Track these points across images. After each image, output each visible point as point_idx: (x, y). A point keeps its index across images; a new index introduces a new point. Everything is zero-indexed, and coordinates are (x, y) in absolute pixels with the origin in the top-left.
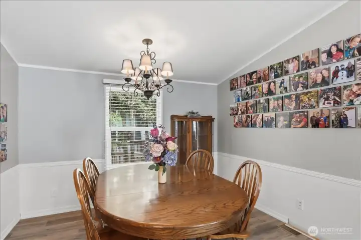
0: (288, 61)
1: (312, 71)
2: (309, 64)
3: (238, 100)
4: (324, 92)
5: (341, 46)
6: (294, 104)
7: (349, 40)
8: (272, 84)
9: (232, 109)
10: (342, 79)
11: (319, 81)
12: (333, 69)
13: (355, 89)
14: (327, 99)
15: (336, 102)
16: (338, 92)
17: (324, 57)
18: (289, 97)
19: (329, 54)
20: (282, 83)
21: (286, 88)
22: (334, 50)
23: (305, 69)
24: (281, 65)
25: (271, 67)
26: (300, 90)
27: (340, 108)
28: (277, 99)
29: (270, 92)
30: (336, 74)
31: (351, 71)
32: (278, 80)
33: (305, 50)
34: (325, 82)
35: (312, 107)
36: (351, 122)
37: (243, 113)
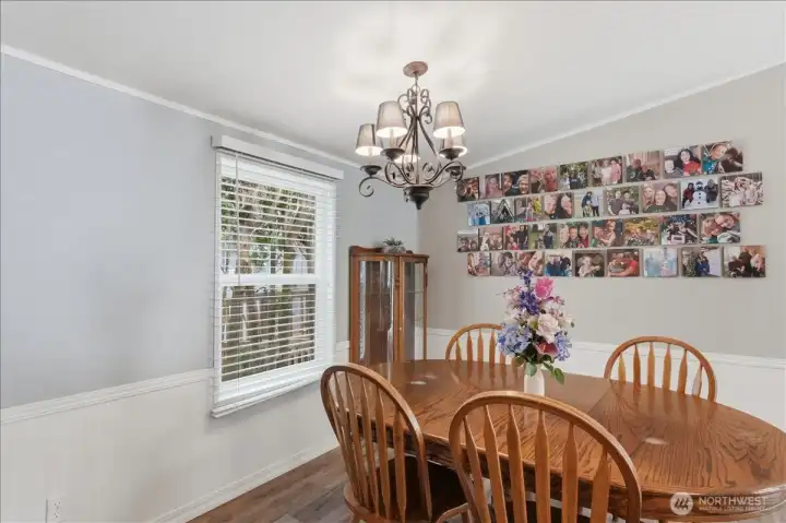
0: (600, 163)
1: (647, 184)
2: (641, 173)
3: (482, 222)
4: (670, 221)
5: (698, 153)
6: (613, 236)
7: (710, 147)
8: (565, 199)
9: (465, 239)
10: (699, 204)
11: (660, 202)
12: (684, 186)
13: (719, 219)
14: (675, 231)
15: (689, 237)
16: (691, 222)
17: (669, 165)
18: (603, 224)
19: (678, 163)
20: (587, 198)
21: (595, 209)
22: (685, 158)
23: (634, 180)
24: (584, 167)
25: (564, 169)
26: (624, 213)
27: (697, 246)
28: (571, 226)
29: (560, 212)
30: (689, 194)
31: (712, 193)
32: (579, 194)
33: (635, 148)
34: (669, 204)
35: (647, 242)
36: (715, 268)
37: (493, 248)
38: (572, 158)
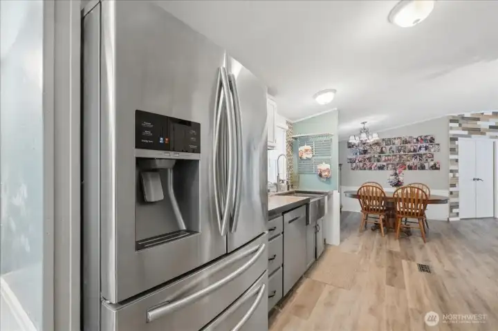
0: (395, 138)
1: (408, 146)
2: (406, 142)
3: (356, 154)
4: (415, 155)
5: (423, 138)
6: (398, 159)
7: (426, 136)
8: (384, 149)
9: (351, 159)
10: (423, 151)
11: (412, 150)
12: (419, 146)
13: (428, 155)
14: (416, 158)
15: (420, 160)
16: (421, 156)
17: (415, 141)
18: (396, 155)
19: (417, 140)
20: (391, 148)
21: (393, 151)
22: (419, 139)
23: (405, 144)
24: (390, 140)
25: (383, 140)
26: (402, 153)
27: (422, 162)
28: (386, 156)
29: (382, 152)
30: (420, 148)
31: (426, 148)
32: (388, 147)
33: (405, 135)
34: (415, 151)
35: (408, 161)
36: (427, 168)
37: (360, 162)
38: (387, 136)
